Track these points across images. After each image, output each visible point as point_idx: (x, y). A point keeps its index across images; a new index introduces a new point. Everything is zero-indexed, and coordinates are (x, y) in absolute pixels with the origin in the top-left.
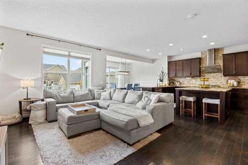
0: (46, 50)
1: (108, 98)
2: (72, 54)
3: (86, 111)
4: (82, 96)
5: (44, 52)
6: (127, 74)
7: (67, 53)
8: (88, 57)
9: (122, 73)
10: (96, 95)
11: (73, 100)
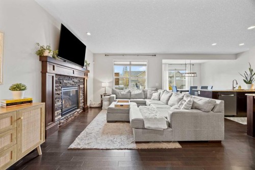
0: (116, 63)
1: (156, 99)
2: (132, 63)
3: (122, 105)
4: (136, 95)
5: (115, 64)
6: (193, 75)
7: (128, 63)
8: (145, 63)
9: (190, 75)
10: (148, 95)
11: (129, 97)
